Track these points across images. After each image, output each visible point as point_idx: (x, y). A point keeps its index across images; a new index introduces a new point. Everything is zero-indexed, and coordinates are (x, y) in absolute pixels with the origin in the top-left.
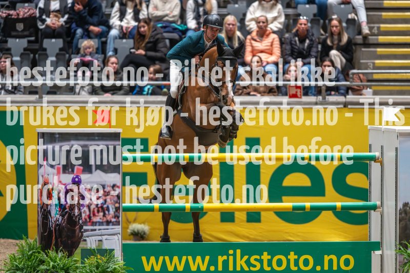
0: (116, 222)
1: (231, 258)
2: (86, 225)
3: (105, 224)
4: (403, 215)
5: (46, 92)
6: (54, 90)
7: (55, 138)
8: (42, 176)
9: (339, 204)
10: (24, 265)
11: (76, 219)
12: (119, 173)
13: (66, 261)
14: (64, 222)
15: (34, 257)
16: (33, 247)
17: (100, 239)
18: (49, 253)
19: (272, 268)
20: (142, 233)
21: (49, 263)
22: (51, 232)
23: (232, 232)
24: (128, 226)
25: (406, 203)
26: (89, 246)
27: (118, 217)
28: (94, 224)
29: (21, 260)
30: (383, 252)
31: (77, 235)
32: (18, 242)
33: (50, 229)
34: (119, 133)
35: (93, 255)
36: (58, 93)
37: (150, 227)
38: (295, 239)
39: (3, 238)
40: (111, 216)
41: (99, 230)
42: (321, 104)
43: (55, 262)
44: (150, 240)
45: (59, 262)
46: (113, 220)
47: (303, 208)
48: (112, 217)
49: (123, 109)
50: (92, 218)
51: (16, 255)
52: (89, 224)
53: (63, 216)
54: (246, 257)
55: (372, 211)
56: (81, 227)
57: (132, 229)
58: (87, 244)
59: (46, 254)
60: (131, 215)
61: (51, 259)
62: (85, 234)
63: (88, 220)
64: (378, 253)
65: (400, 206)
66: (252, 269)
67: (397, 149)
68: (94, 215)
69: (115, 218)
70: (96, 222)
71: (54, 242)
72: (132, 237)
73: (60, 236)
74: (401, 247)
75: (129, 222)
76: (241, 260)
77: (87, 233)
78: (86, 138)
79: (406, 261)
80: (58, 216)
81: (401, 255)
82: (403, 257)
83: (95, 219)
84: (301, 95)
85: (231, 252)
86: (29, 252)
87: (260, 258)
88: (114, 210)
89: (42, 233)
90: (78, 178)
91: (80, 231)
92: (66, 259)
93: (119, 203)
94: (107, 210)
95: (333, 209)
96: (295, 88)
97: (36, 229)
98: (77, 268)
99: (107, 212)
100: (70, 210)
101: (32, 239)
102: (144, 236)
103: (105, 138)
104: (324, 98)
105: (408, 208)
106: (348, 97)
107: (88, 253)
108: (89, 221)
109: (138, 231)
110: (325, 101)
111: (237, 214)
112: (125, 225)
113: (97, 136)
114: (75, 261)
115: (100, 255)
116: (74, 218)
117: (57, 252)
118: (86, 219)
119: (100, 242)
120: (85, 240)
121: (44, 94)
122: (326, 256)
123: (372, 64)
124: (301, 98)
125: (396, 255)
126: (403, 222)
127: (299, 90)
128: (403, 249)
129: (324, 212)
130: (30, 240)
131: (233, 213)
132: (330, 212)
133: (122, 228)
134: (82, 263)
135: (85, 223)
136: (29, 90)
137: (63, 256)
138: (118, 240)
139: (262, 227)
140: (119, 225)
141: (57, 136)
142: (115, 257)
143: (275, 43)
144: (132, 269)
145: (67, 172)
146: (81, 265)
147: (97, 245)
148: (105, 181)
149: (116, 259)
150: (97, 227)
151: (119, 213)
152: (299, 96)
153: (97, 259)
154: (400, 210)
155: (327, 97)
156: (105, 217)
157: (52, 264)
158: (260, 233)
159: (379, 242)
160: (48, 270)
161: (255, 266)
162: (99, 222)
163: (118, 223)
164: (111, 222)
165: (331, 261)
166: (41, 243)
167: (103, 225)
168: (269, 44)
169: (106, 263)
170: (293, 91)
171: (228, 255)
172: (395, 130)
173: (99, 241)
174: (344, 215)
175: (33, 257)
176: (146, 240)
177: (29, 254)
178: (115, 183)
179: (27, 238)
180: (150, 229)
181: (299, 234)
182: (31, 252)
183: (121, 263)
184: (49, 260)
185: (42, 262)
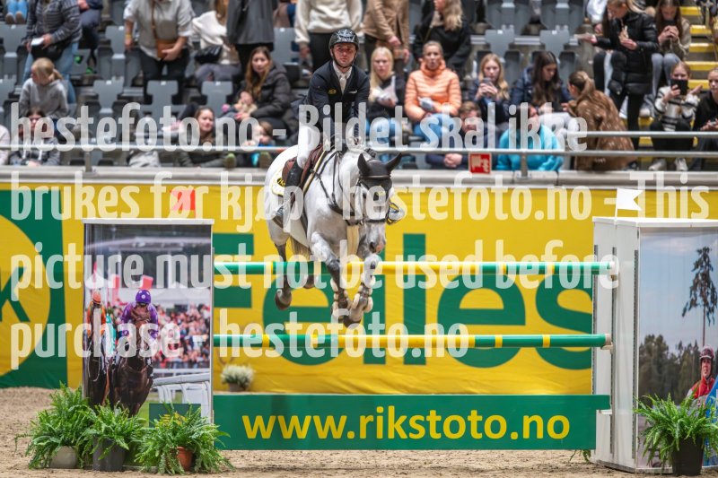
0: (203, 362)
1: (380, 419)
2: (158, 368)
3: (186, 365)
4: (645, 355)
5: (97, 162)
6: (109, 159)
7: (111, 232)
8: (91, 291)
9: (546, 338)
10: (61, 427)
13: (126, 422)
14: (123, 363)
15: (78, 415)
16: (76, 400)
17: (178, 389)
18: (100, 409)
19: (443, 435)
20: (244, 380)
21: (100, 424)
22: (103, 377)
23: (380, 379)
24: (222, 369)
25: (649, 336)
26: (161, 400)
27: (207, 355)
28: (169, 364)
29: (56, 420)
30: (614, 412)
31: (143, 382)
32: (52, 392)
33: (102, 372)
34: (209, 226)
35: (168, 413)
36: (116, 163)
37: (255, 371)
38: (479, 391)
39: (30, 386)
40: (195, 353)
41: (178, 374)
42: (521, 182)
43: (109, 423)
44: (255, 391)
45: (115, 423)
46: (199, 359)
47: (491, 343)
48: (198, 356)
49: (216, 188)
51: (50, 412)
52: (161, 365)
54: (403, 418)
55: (598, 349)
56: (150, 371)
57: (227, 373)
58: (158, 396)
59: (95, 411)
61: (103, 419)
62: (155, 381)
63: (161, 359)
64: (607, 412)
65: (641, 340)
66: (412, 436)
67: (636, 253)
69: (202, 356)
70: (173, 363)
72: (227, 385)
73: (118, 385)
74: (642, 404)
75: (222, 363)
76: (395, 422)
77: (160, 379)
78: (159, 233)
79: (649, 425)
80: (114, 353)
81: (642, 416)
82: (644, 419)
83: (171, 358)
84: (488, 169)
85: (380, 410)
86: (69, 408)
87: (426, 419)
88: (201, 344)
89: (89, 379)
90: (146, 295)
91: (148, 376)
92: (126, 419)
93: (209, 334)
94: (189, 344)
95: (537, 344)
96: (479, 157)
97: (80, 373)
98: (143, 433)
99: (189, 347)
101: (73, 387)
102: (247, 384)
103: (186, 233)
104: (525, 174)
105: (653, 344)
107: (159, 410)
109: (237, 377)
110: (527, 179)
111: (390, 352)
112: (217, 367)
113: (176, 230)
114: (140, 422)
115: (179, 413)
117: (112, 409)
118: (157, 358)
119: (178, 393)
120: (156, 391)
121: (94, 165)
122: (526, 418)
124: (488, 173)
125: (634, 416)
126: (645, 366)
127: (486, 161)
128: (644, 407)
129: (523, 350)
130: (71, 390)
132: (533, 350)
133: (213, 372)
134: (151, 425)
135: (156, 364)
136: (70, 159)
137: (122, 415)
138: (207, 390)
139: (427, 371)
140: (208, 367)
141: (114, 229)
142: (202, 416)
143: (453, 86)
144: (228, 435)
146: (148, 429)
147: (174, 397)
148: (188, 300)
149: (203, 420)
150: (174, 371)
151: (208, 349)
152: (486, 170)
153: (174, 419)
154: (641, 346)
155: (529, 172)
156: (187, 354)
157: (104, 426)
158: (426, 381)
159: (608, 397)
160: (99, 436)
161: (416, 432)
162: (177, 362)
163: (206, 364)
164: (195, 362)
165: (533, 425)
166: (88, 395)
167: (183, 367)
168: (443, 89)
169: (188, 425)
170: (476, 162)
171: (376, 415)
172: (634, 223)
173: (177, 391)
174: (555, 354)
175: (75, 416)
176: (249, 391)
177: (70, 410)
178: (202, 302)
179: (67, 386)
180: (255, 374)
181: (485, 383)
182: (72, 408)
183: (211, 425)
184: (99, 420)
185: (89, 423)
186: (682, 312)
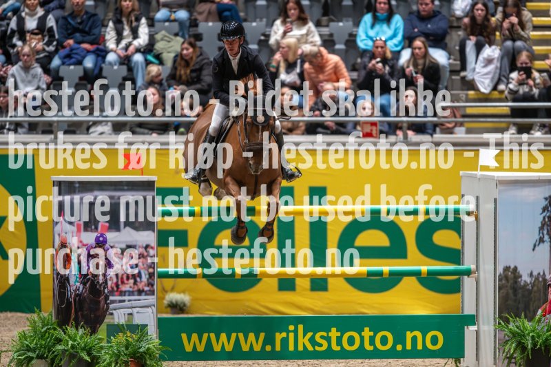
1: (292, 335)
3: (136, 293)
4: (504, 282)
5: (63, 131)
6: (73, 129)
7: (74, 187)
8: (59, 235)
9: (424, 269)
10: (36, 344)
11: (100, 287)
12: (154, 231)
13: (88, 339)
14: (86, 291)
15: (49, 334)
16: (48, 322)
17: (130, 312)
18: (67, 329)
19: (342, 347)
20: (182, 305)
21: (67, 342)
22: (69, 303)
23: (291, 303)
24: (164, 295)
25: (507, 267)
26: (116, 321)
27: (152, 285)
28: (122, 293)
29: (32, 338)
30: (478, 328)
31: (102, 307)
32: (29, 315)
33: (68, 299)
34: (154, 182)
35: (121, 332)
36: (78, 132)
37: (191, 298)
38: (370, 312)
39: (11, 311)
40: (143, 283)
41: (129, 301)
43: (75, 341)
44: (191, 314)
45: (79, 340)
46: (146, 289)
47: (380, 274)
48: (145, 286)
50: (120, 286)
51: (27, 332)
53: (84, 284)
54: (310, 335)
55: (466, 277)
56: (107, 298)
57: (169, 299)
58: (113, 319)
59: (63, 331)
60: (168, 283)
61: (70, 337)
62: (111, 306)
64: (473, 328)
65: (500, 270)
66: (317, 348)
67: (495, 200)
68: (123, 282)
69: (148, 286)
70: (125, 292)
71: (73, 316)
72: (169, 309)
73: (81, 309)
74: (501, 322)
75: (165, 291)
76: (304, 338)
77: (115, 304)
78: (113, 188)
79: (507, 338)
80: (78, 284)
81: (501, 331)
82: (503, 333)
83: (124, 288)
84: (377, 134)
85: (291, 327)
86: (42, 328)
87: (328, 334)
88: (147, 276)
89: (58, 305)
90: (103, 237)
91: (106, 303)
92: (88, 337)
94: (138, 276)
95: (417, 274)
96: (369, 125)
97: (51, 300)
98: (102, 348)
100: (92, 276)
101: (46, 312)
102: (185, 308)
103: (135, 188)
105: (510, 273)
106: (435, 136)
107: (115, 330)
108: (117, 289)
109: (176, 302)
110: (406, 140)
111: (298, 281)
112: (160, 295)
113: (127, 186)
114: (99, 339)
115: (130, 332)
116: (98, 287)
117: (77, 329)
118: (112, 288)
119: (131, 316)
120: (112, 314)
122: (408, 333)
123: (464, 96)
124: (377, 137)
125: (495, 331)
126: (504, 291)
127: (374, 128)
128: (503, 324)
129: (405, 278)
130: (44, 314)
131: (294, 279)
132: (413, 279)
133: (157, 298)
134: (108, 342)
135: (112, 292)
136: (41, 129)
137: (84, 334)
138: (152, 313)
139: (329, 297)
141: (77, 185)
142: (149, 334)
144: (170, 349)
145: (89, 229)
146: (106, 345)
147: (126, 319)
148: (136, 241)
149: (149, 337)
150: (126, 298)
151: (153, 280)
152: (375, 135)
153: (127, 337)
154: (500, 275)
156: (136, 285)
157: (70, 343)
158: (327, 304)
159: (474, 315)
160: (66, 351)
161: (321, 345)
162: (129, 291)
163: (152, 293)
165: (414, 339)
166: (57, 318)
167: (133, 295)
169: (137, 341)
170: (367, 129)
171: (288, 332)
172: (494, 176)
173: (129, 314)
174: (431, 282)
175: (47, 335)
176: (187, 313)
178: (148, 243)
179: (40, 311)
180: (192, 300)
181: (375, 305)
182: (45, 329)
183: (157, 341)
184: (67, 338)
185: (59, 341)
186: (532, 247)
